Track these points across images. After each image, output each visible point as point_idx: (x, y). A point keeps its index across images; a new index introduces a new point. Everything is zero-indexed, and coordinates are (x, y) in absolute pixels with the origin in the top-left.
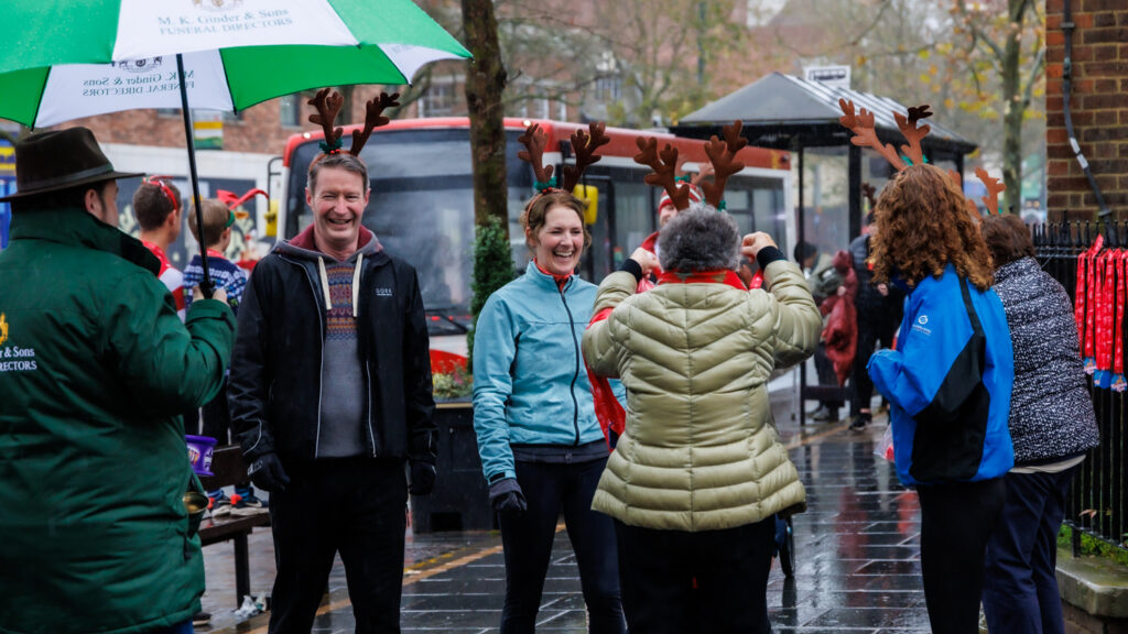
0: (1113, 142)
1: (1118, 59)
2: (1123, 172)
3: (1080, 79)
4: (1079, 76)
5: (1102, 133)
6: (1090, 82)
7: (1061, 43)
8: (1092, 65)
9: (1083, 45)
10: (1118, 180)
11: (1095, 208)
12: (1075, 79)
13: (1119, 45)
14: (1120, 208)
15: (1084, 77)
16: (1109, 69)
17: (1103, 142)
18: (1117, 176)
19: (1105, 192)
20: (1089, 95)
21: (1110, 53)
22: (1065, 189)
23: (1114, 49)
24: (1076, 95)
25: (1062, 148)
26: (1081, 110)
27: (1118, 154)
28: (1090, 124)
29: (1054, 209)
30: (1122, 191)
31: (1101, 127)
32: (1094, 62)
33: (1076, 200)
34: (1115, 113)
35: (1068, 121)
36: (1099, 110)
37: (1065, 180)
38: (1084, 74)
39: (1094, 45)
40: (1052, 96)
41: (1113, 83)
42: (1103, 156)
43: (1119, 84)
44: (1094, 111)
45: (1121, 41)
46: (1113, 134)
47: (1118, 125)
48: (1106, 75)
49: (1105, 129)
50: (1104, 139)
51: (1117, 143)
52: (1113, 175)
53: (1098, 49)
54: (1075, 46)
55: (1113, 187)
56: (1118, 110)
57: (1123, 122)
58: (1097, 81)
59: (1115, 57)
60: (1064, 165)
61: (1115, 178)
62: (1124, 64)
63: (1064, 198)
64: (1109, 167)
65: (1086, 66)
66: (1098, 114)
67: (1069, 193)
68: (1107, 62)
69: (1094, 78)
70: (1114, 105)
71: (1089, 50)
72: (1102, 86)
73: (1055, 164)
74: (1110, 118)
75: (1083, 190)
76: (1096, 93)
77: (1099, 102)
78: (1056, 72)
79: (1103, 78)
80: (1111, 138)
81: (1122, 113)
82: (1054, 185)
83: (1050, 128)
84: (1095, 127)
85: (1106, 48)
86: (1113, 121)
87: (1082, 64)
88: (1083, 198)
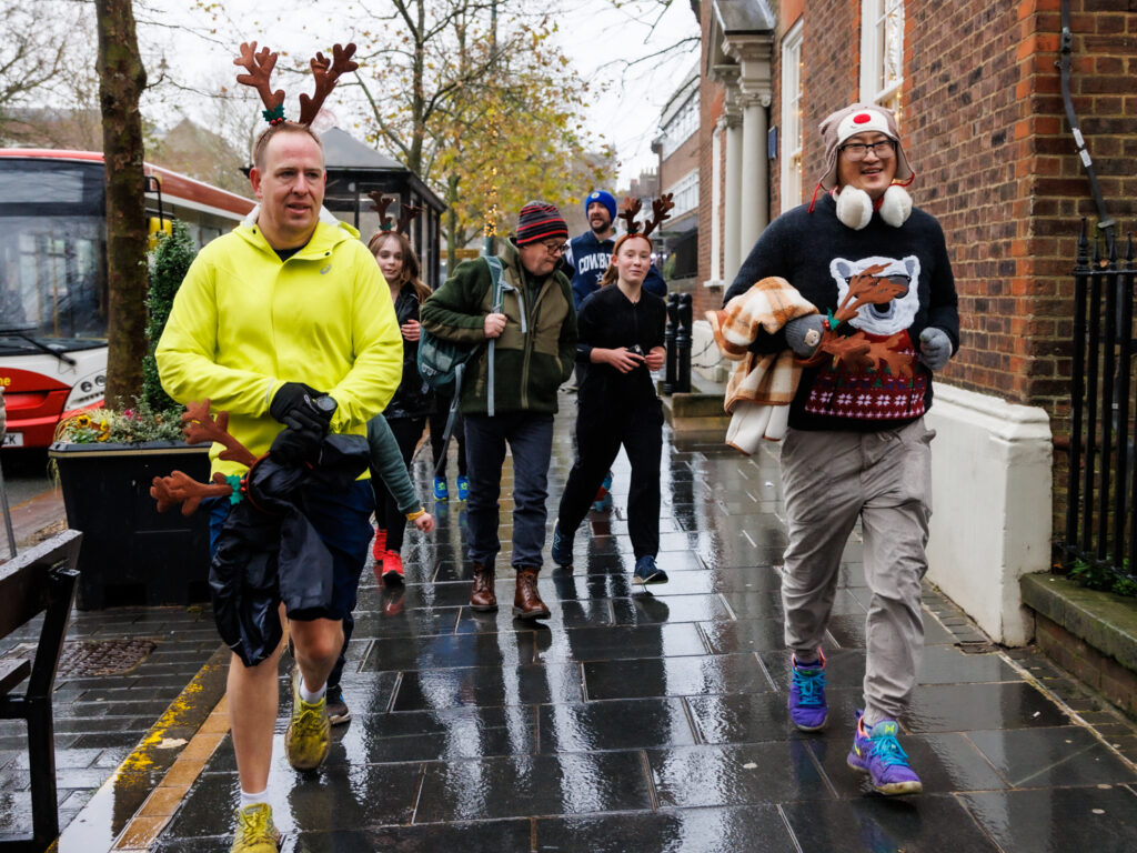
0: (1116, 136)
1: (1126, 33)
2: (1128, 175)
3: (1078, 56)
4: (1078, 51)
5: (1104, 125)
6: (1090, 59)
7: (1056, 9)
8: (1094, 38)
9: (1082, 13)
10: (1122, 184)
11: (1091, 219)
12: (1072, 54)
13: (1128, 15)
14: (1123, 219)
15: (1084, 54)
16: (1116, 45)
17: (1105, 136)
18: (1121, 178)
19: (1105, 198)
20: (1088, 76)
21: (1116, 24)
22: (1054, 194)
23: (1122, 20)
24: (1075, 75)
25: (1057, 141)
26: (1078, 95)
27: (1122, 152)
28: (1090, 112)
29: (1041, 218)
30: (1126, 198)
31: (1103, 117)
32: (1096, 35)
33: (1068, 207)
34: (1119, 101)
35: (1069, 107)
36: (1099, 96)
37: (1056, 180)
38: (1083, 48)
39: (1097, 14)
40: (1042, 75)
41: (1119, 62)
42: (1102, 153)
43: (1126, 64)
44: (1094, 97)
45: (1130, 10)
46: (1118, 127)
47: (1123, 115)
48: (1111, 53)
49: (1107, 121)
50: (1105, 132)
51: (1122, 138)
52: (1116, 178)
53: (1102, 19)
54: (1074, 13)
55: (1115, 192)
56: (1123, 97)
57: (1129, 112)
58: (1099, 59)
59: (1123, 30)
60: (1054, 163)
61: (1118, 181)
62: (1133, 39)
63: (1054, 203)
64: (1111, 168)
65: (1086, 38)
66: (1098, 101)
67: (1060, 198)
68: (1112, 35)
69: (1095, 56)
70: (1119, 92)
71: (1092, 20)
72: (1104, 65)
73: (1045, 160)
74: (1115, 105)
75: (1078, 196)
76: (1096, 74)
77: (1102, 86)
78: (1049, 44)
79: (1107, 55)
80: (1114, 132)
81: (1128, 100)
82: (1042, 187)
83: (1037, 115)
84: (1094, 117)
85: (1113, 19)
86: (1119, 111)
87: (1081, 36)
88: (1077, 205)
